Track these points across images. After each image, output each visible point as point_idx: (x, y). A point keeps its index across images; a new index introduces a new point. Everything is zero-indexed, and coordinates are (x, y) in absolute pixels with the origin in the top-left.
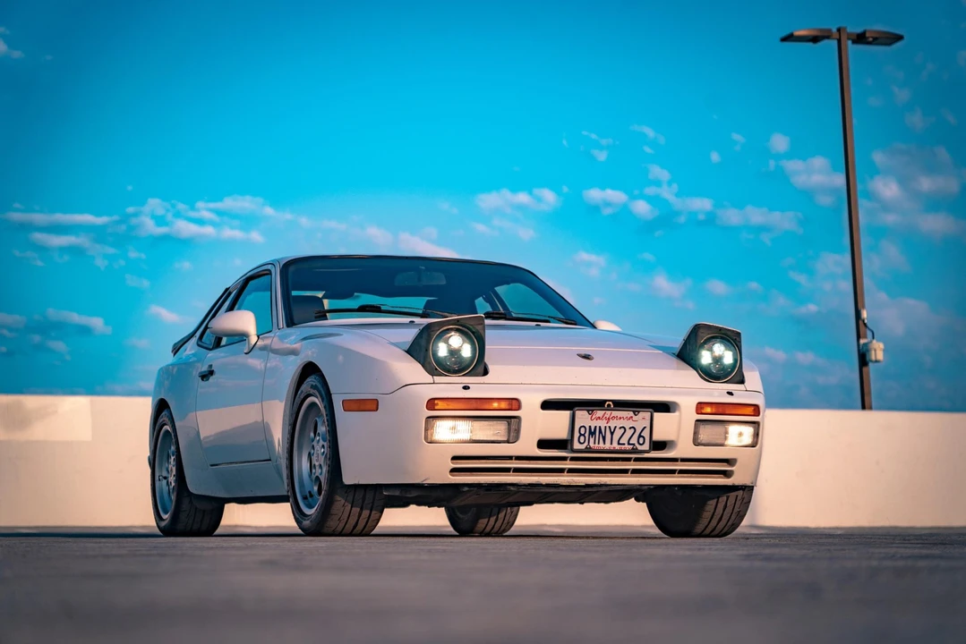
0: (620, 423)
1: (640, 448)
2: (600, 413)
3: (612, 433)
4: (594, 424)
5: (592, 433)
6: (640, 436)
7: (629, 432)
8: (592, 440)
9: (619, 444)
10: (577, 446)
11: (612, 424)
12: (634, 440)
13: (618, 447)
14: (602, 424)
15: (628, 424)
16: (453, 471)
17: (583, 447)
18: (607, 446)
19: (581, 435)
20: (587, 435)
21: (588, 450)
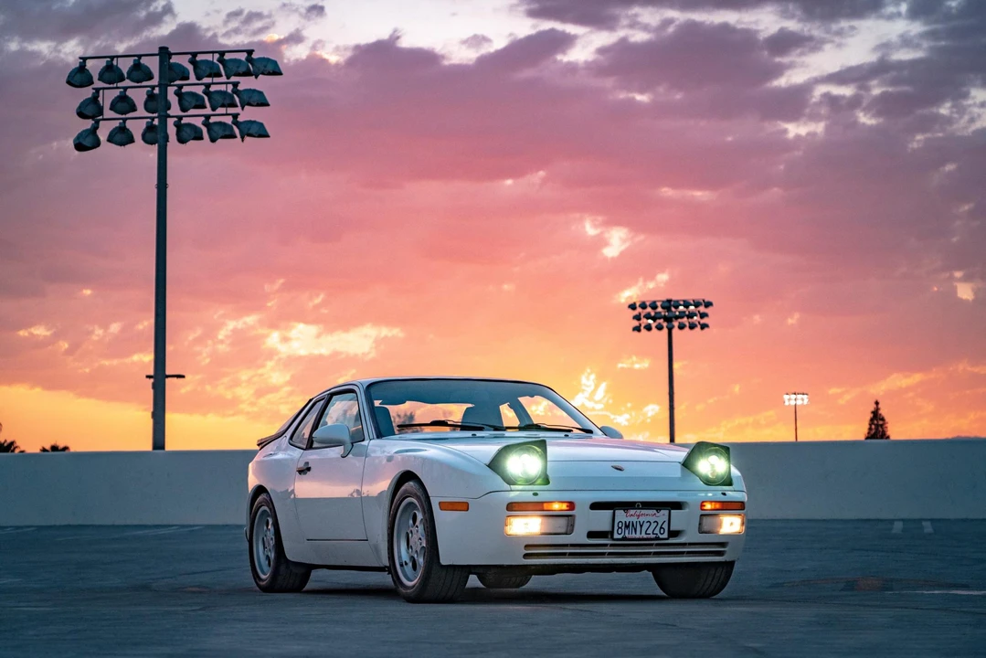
0: (647, 519)
1: (661, 536)
2: (632, 512)
3: (641, 526)
4: (628, 520)
5: (627, 526)
6: (661, 528)
7: (654, 525)
8: (627, 532)
9: (646, 533)
10: (616, 536)
11: (641, 519)
12: (657, 531)
13: (645, 536)
14: (634, 519)
15: (652, 520)
16: (526, 556)
17: (620, 537)
18: (638, 536)
19: (619, 528)
20: (623, 528)
21: (624, 539)
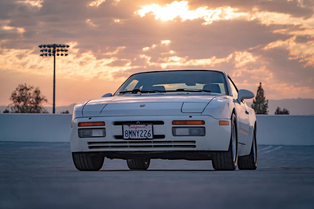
0: (140, 129)
1: (149, 138)
2: (132, 126)
3: (138, 133)
4: (130, 130)
5: (130, 133)
6: (148, 133)
7: (144, 132)
8: (130, 135)
9: (141, 136)
10: (125, 137)
11: (138, 129)
12: (146, 135)
13: (141, 138)
14: (134, 129)
15: (143, 129)
16: (90, 147)
17: (127, 138)
18: (137, 137)
19: (126, 134)
20: (128, 134)
21: (130, 139)
